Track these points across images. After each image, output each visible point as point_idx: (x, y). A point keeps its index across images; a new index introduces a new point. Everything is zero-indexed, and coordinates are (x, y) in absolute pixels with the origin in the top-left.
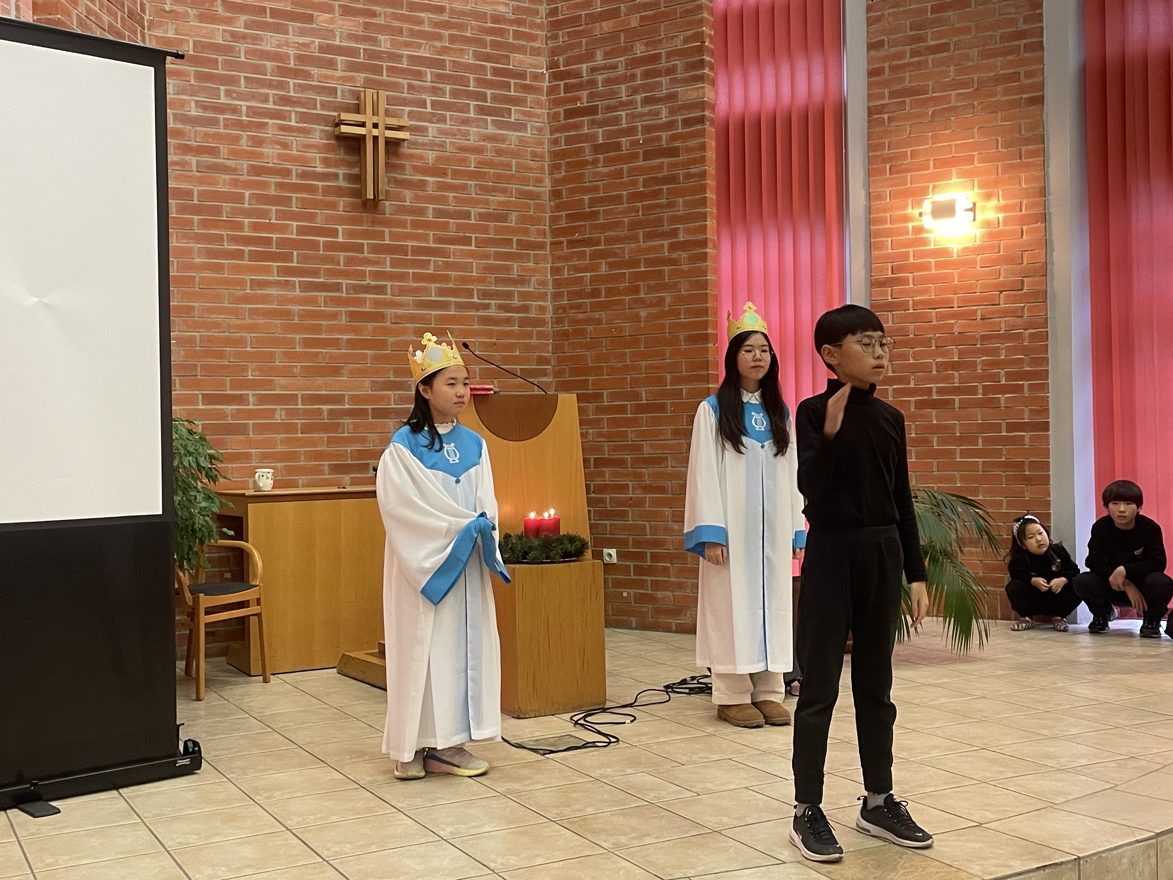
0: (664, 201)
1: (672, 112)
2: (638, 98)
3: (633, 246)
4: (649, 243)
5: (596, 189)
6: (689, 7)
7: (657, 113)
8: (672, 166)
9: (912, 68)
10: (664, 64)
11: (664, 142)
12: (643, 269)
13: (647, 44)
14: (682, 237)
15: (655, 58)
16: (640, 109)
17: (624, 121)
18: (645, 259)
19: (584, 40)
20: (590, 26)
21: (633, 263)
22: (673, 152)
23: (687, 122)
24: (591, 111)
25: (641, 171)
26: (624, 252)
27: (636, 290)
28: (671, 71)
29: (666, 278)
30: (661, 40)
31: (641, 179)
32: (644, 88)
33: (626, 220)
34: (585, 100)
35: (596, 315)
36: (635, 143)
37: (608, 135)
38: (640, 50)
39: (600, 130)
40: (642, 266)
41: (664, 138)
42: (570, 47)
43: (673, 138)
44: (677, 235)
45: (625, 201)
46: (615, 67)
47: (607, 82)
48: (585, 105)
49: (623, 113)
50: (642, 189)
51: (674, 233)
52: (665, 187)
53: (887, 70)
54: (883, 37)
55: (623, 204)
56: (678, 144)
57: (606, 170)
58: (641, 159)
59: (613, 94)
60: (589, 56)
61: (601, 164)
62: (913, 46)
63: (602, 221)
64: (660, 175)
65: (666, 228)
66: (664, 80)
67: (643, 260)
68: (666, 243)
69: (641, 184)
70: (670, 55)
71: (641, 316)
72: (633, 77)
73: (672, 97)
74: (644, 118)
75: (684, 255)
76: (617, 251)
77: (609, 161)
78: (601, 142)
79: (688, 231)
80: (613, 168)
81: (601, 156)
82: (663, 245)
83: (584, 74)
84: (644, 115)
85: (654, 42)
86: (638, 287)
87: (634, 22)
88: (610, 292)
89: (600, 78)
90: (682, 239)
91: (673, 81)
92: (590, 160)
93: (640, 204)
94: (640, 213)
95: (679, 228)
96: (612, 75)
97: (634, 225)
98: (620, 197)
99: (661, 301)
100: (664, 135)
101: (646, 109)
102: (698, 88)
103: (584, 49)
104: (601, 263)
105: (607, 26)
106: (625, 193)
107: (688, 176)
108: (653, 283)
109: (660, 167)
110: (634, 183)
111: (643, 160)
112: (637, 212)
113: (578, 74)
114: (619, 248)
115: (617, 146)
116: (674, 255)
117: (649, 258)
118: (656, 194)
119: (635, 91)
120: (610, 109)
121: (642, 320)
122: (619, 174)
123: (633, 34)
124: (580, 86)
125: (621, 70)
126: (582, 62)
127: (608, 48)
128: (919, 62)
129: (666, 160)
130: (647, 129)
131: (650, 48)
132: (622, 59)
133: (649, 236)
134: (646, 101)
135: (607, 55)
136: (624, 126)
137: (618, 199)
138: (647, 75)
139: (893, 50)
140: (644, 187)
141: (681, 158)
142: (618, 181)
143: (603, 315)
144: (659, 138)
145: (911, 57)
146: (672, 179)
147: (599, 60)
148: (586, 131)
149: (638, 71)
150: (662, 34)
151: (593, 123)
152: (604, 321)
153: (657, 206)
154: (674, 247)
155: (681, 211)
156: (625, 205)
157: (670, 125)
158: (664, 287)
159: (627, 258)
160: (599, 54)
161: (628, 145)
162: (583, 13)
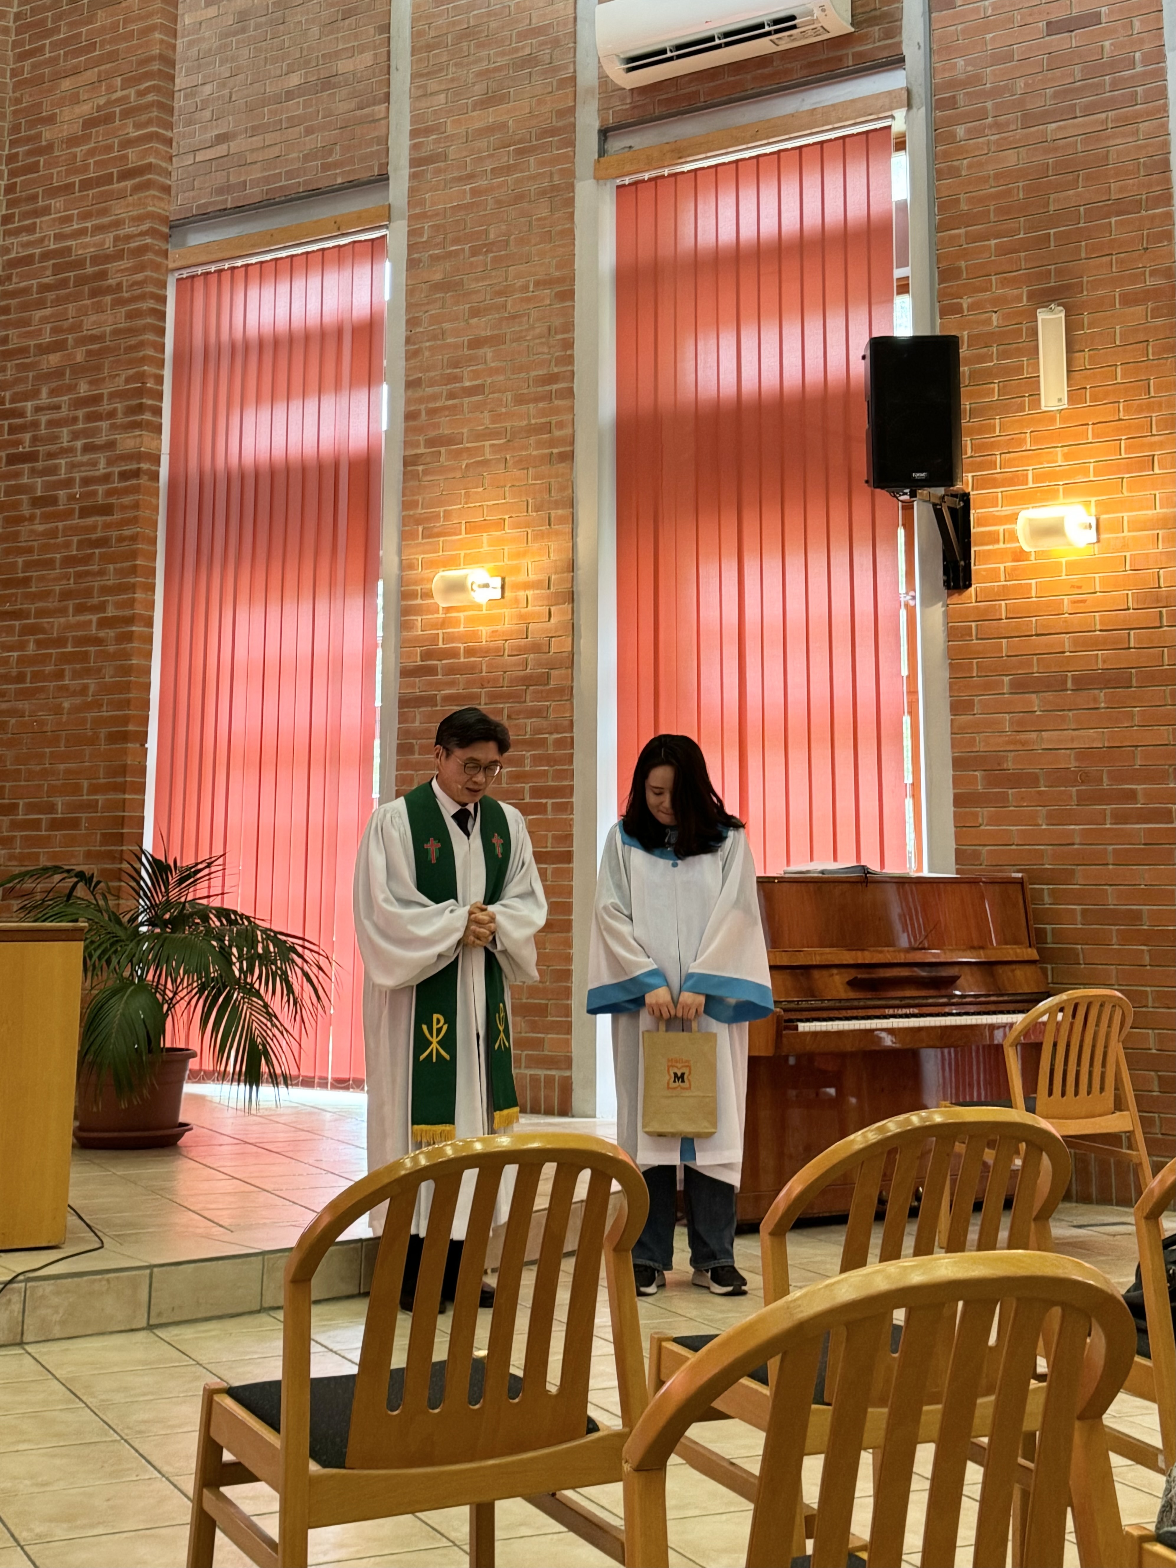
0: (95, 568)
1: (110, 463)
2: (79, 444)
3: (62, 620)
4: (78, 618)
5: (29, 550)
6: (133, 342)
7: (94, 464)
8: (107, 526)
9: (447, 413)
10: (105, 407)
11: (100, 499)
12: (70, 649)
13: (91, 383)
14: (110, 612)
15: (96, 399)
16: (79, 458)
17: (63, 471)
18: (73, 637)
19: (31, 374)
20: (37, 358)
21: (60, 642)
22: (107, 510)
23: (124, 476)
24: (31, 457)
25: (75, 530)
26: (53, 626)
27: (60, 675)
28: (112, 414)
29: (92, 661)
30: (104, 378)
31: (75, 539)
32: (85, 433)
33: (57, 588)
34: (27, 444)
35: (20, 705)
36: (71, 498)
37: (47, 486)
38: (83, 389)
39: (39, 480)
40: (69, 645)
41: (100, 492)
42: (17, 381)
43: (109, 493)
44: (105, 609)
45: (58, 565)
46: (58, 407)
47: (51, 423)
48: (27, 449)
49: (63, 462)
50: (75, 553)
51: (102, 607)
52: (97, 551)
53: (423, 413)
54: (420, 375)
55: (55, 569)
56: (113, 500)
57: (40, 528)
58: (77, 515)
59: (55, 438)
60: (34, 394)
61: (37, 521)
62: (449, 387)
63: (33, 589)
64: (94, 536)
65: (95, 601)
66: (104, 425)
67: (70, 639)
68: (94, 618)
69: (75, 546)
70: (112, 395)
71: (64, 708)
72: (75, 420)
73: (111, 445)
74: (83, 469)
75: (111, 633)
76: (46, 625)
77: (46, 518)
78: (39, 494)
79: (119, 605)
80: (48, 526)
81: (38, 512)
82: (90, 621)
83: (29, 414)
84: (82, 464)
85: (97, 380)
86: (63, 670)
87: (80, 356)
88: (36, 676)
89: (44, 419)
90: (110, 615)
91: (113, 427)
92: (28, 516)
93: (71, 570)
94: (72, 581)
95: (108, 601)
96: (56, 416)
97: (66, 595)
98: (52, 561)
99: (84, 689)
100: (101, 489)
101: (86, 458)
102: (135, 437)
103: (30, 384)
104: (28, 641)
105: (54, 359)
106: (58, 556)
107: (121, 539)
108: (78, 666)
109: (94, 528)
110: (67, 545)
111: (79, 518)
112: (69, 580)
113: (21, 414)
114: (48, 622)
115: (54, 501)
116: (101, 634)
117: (77, 636)
118: (87, 559)
119: (75, 436)
120: (51, 455)
121: (65, 711)
122: (53, 533)
123: (78, 370)
124: (23, 428)
125: (64, 412)
126: (26, 400)
127: (53, 385)
128: (455, 406)
129: (100, 519)
130: (86, 481)
131: (94, 388)
132: (66, 398)
133: (80, 609)
134: (87, 449)
135: (52, 393)
136: (63, 476)
137: (49, 564)
138: (90, 418)
139: (429, 390)
140: (77, 550)
141: (115, 517)
142: (52, 541)
143: (25, 705)
144: (94, 493)
145: (447, 399)
146: (103, 542)
147: (44, 398)
148: (26, 481)
149: (80, 413)
150: (106, 371)
151: (33, 472)
152: (27, 713)
153: (87, 573)
154: (104, 623)
155: (111, 581)
156: (58, 571)
157: (107, 478)
158: (87, 672)
159: (55, 635)
160: (44, 392)
161: (65, 499)
162: (32, 343)
